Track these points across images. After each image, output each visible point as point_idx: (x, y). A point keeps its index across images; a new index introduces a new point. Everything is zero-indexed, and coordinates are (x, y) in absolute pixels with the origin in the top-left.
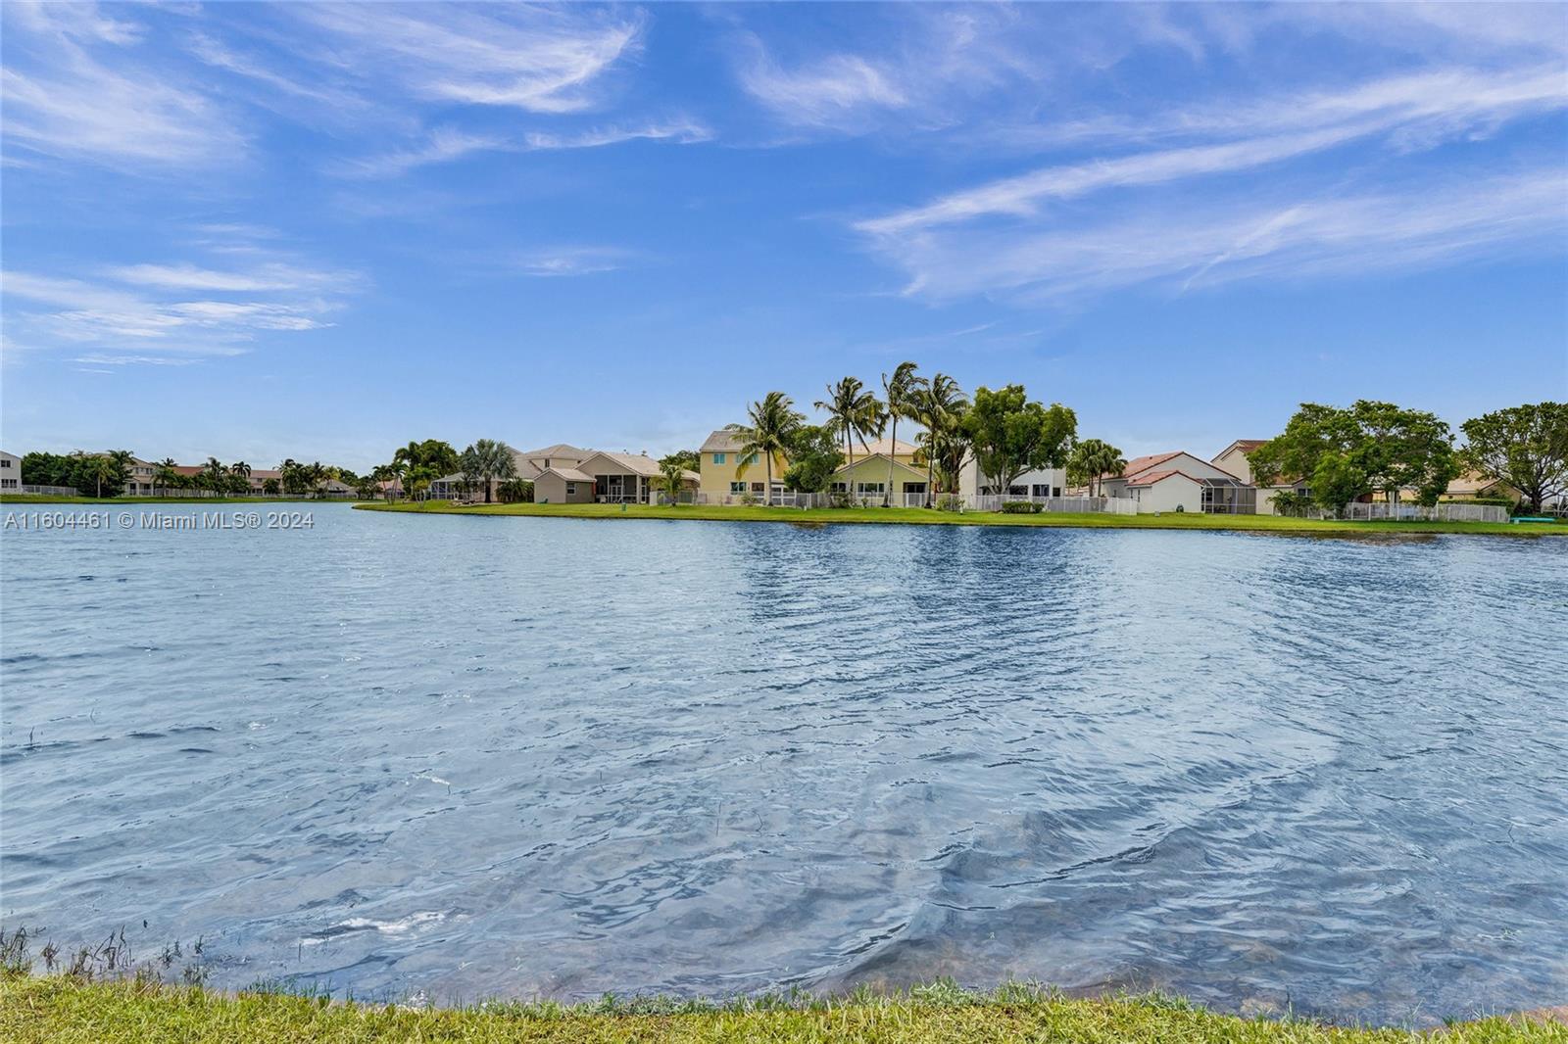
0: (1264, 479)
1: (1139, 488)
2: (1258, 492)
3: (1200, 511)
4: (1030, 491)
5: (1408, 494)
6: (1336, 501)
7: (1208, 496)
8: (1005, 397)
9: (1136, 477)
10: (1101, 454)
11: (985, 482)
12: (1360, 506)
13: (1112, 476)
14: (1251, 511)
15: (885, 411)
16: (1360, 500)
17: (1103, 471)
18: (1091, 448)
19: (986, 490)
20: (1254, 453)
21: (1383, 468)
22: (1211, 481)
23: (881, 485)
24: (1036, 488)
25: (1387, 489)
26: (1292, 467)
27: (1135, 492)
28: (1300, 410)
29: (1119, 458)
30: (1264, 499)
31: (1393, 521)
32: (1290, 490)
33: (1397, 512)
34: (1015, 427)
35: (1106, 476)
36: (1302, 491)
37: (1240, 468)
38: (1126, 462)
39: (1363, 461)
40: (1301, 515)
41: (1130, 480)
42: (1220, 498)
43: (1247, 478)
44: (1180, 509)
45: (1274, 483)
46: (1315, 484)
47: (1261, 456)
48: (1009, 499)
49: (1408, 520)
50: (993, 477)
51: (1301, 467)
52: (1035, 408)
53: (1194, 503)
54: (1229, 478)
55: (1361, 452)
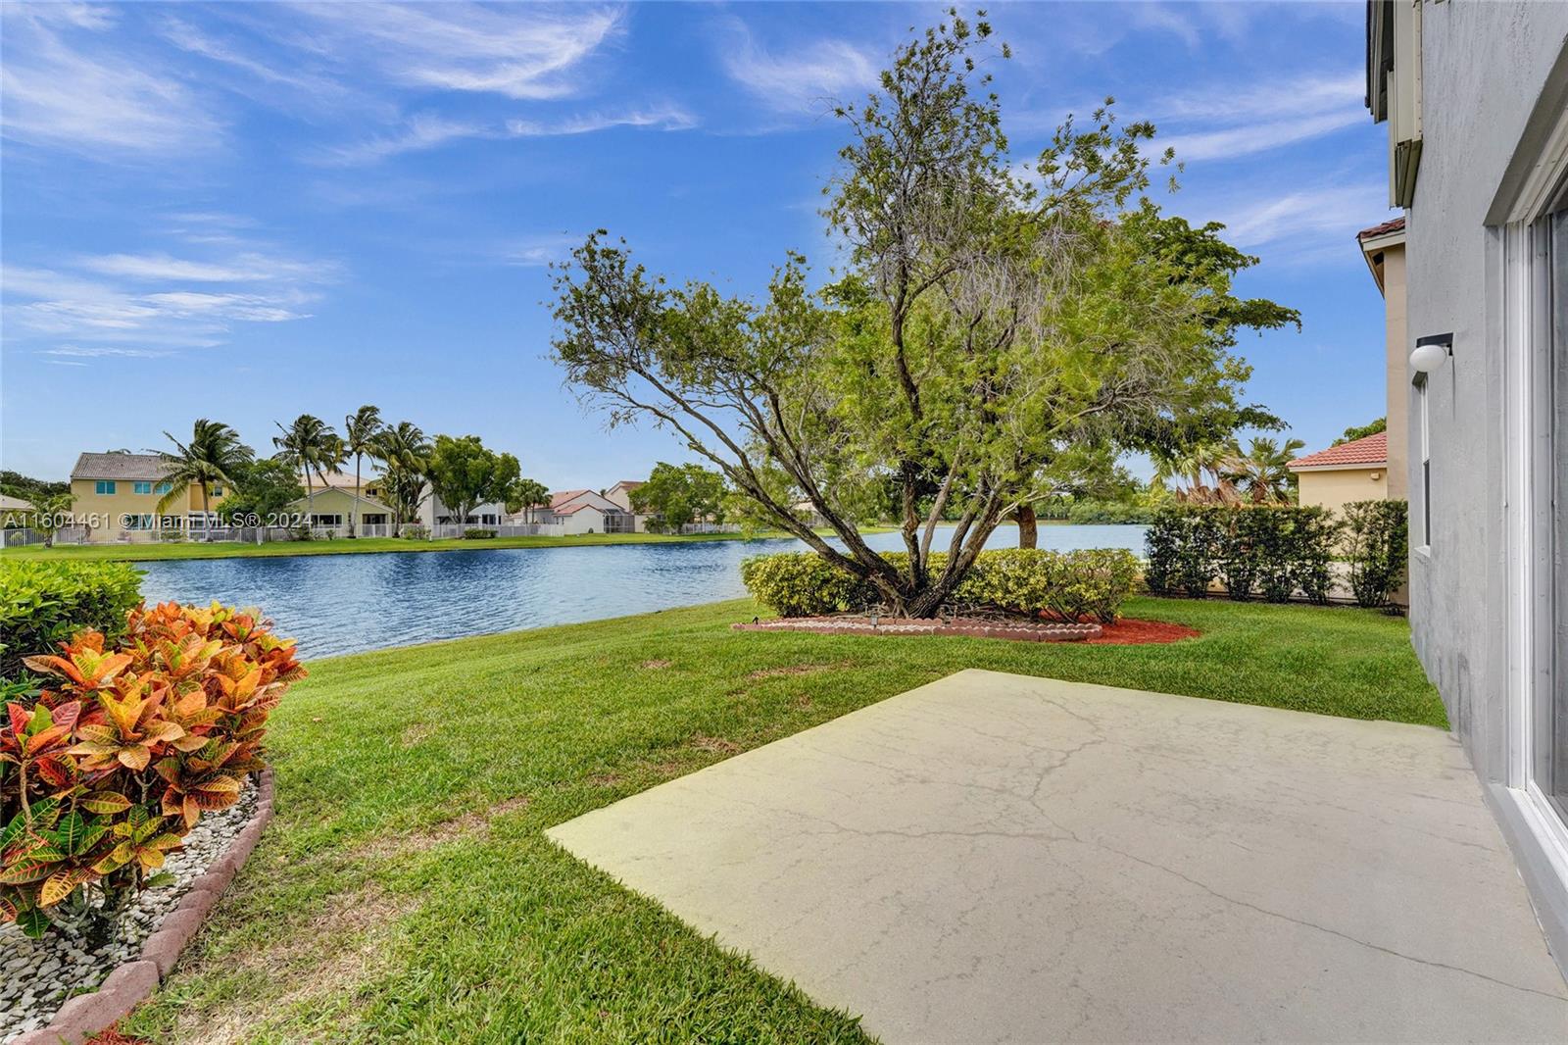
0: (638, 508)
1: (563, 517)
2: (636, 516)
3: (602, 531)
4: (480, 520)
5: (710, 517)
6: (677, 523)
7: (607, 521)
8: (466, 447)
9: (559, 508)
10: (534, 491)
11: (445, 512)
12: (689, 526)
13: (542, 506)
14: (631, 531)
15: (348, 448)
16: (689, 522)
17: (535, 502)
18: (528, 486)
19: (444, 520)
20: (632, 492)
21: (699, 503)
22: (608, 510)
23: (338, 517)
24: (485, 517)
25: (702, 515)
26: (654, 502)
27: (560, 520)
28: (657, 466)
29: (547, 493)
30: (639, 522)
31: (704, 534)
32: (653, 516)
33: (707, 528)
34: (477, 471)
35: (537, 506)
36: (659, 517)
37: (623, 501)
38: (551, 496)
39: (690, 500)
40: (660, 532)
41: (556, 510)
42: (614, 522)
43: (627, 507)
44: (591, 531)
45: (644, 511)
46: (668, 513)
47: (636, 493)
48: (468, 528)
49: (711, 533)
50: (453, 510)
51: (660, 503)
52: (488, 457)
53: (600, 528)
54: (617, 508)
55: (688, 495)
